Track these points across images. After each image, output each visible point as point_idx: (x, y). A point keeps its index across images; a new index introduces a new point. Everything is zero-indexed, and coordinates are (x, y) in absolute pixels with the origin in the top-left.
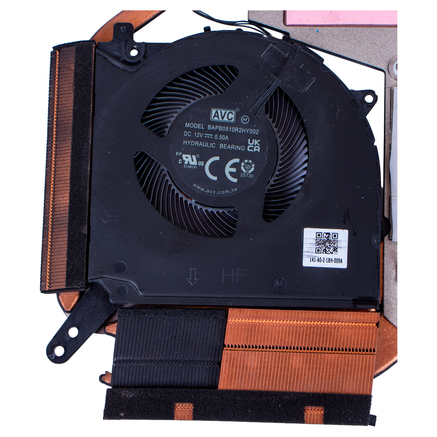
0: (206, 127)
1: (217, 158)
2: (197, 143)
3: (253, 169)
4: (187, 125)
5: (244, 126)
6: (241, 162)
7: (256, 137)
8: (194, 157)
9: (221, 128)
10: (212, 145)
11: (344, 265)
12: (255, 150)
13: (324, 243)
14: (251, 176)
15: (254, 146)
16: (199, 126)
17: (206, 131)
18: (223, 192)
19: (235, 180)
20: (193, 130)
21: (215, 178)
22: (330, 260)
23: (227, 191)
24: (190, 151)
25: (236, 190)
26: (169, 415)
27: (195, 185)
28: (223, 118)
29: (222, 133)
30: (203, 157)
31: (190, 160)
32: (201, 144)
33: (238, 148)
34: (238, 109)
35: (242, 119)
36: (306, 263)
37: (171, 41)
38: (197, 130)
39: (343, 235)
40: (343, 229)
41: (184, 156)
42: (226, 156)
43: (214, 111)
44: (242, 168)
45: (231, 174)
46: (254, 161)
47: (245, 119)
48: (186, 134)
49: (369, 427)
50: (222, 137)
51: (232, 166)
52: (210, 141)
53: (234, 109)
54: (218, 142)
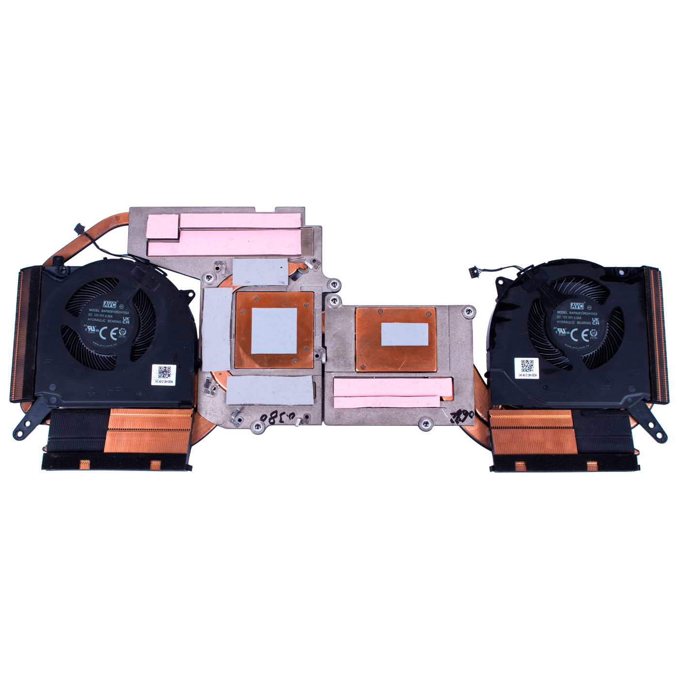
0: (100, 311)
1: (106, 328)
2: (95, 320)
3: (125, 333)
4: (90, 310)
5: (121, 310)
6: (119, 329)
7: (127, 316)
8: (94, 327)
9: (108, 311)
10: (104, 321)
11: (174, 384)
12: (127, 323)
13: (163, 372)
14: (124, 337)
15: (126, 320)
16: (97, 310)
17: (101, 313)
18: (109, 346)
19: (116, 339)
20: (93, 313)
21: (105, 338)
22: (166, 382)
23: (111, 345)
24: (91, 324)
25: (116, 344)
26: (76, 467)
27: (94, 342)
28: (110, 306)
29: (109, 314)
30: (99, 328)
31: (91, 329)
32: (97, 320)
33: (118, 322)
34: (118, 301)
35: (120, 306)
36: (153, 383)
37: (82, 265)
38: (96, 313)
39: (173, 368)
40: (174, 364)
41: (88, 327)
42: (111, 326)
43: (105, 302)
44: (120, 333)
45: (113, 336)
46: (126, 329)
47: (121, 306)
48: (90, 315)
49: (189, 471)
50: (109, 316)
51: (114, 332)
52: (102, 318)
53: (116, 301)
54: (107, 319)
